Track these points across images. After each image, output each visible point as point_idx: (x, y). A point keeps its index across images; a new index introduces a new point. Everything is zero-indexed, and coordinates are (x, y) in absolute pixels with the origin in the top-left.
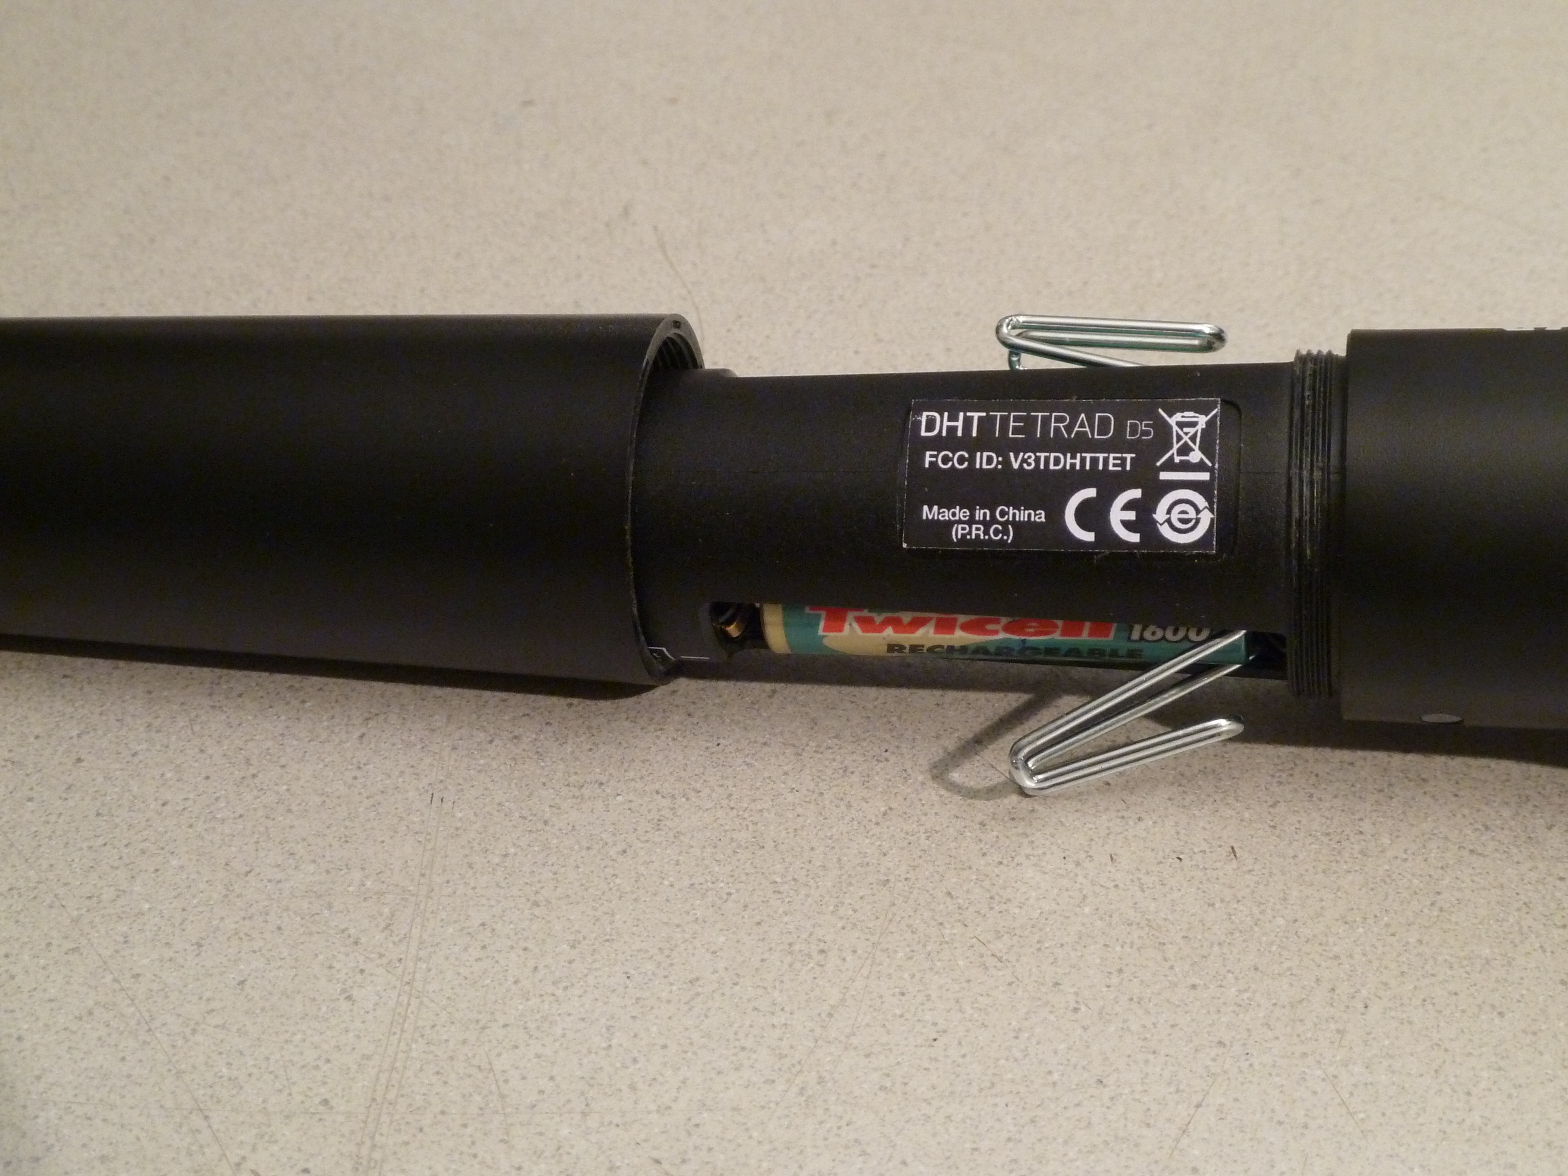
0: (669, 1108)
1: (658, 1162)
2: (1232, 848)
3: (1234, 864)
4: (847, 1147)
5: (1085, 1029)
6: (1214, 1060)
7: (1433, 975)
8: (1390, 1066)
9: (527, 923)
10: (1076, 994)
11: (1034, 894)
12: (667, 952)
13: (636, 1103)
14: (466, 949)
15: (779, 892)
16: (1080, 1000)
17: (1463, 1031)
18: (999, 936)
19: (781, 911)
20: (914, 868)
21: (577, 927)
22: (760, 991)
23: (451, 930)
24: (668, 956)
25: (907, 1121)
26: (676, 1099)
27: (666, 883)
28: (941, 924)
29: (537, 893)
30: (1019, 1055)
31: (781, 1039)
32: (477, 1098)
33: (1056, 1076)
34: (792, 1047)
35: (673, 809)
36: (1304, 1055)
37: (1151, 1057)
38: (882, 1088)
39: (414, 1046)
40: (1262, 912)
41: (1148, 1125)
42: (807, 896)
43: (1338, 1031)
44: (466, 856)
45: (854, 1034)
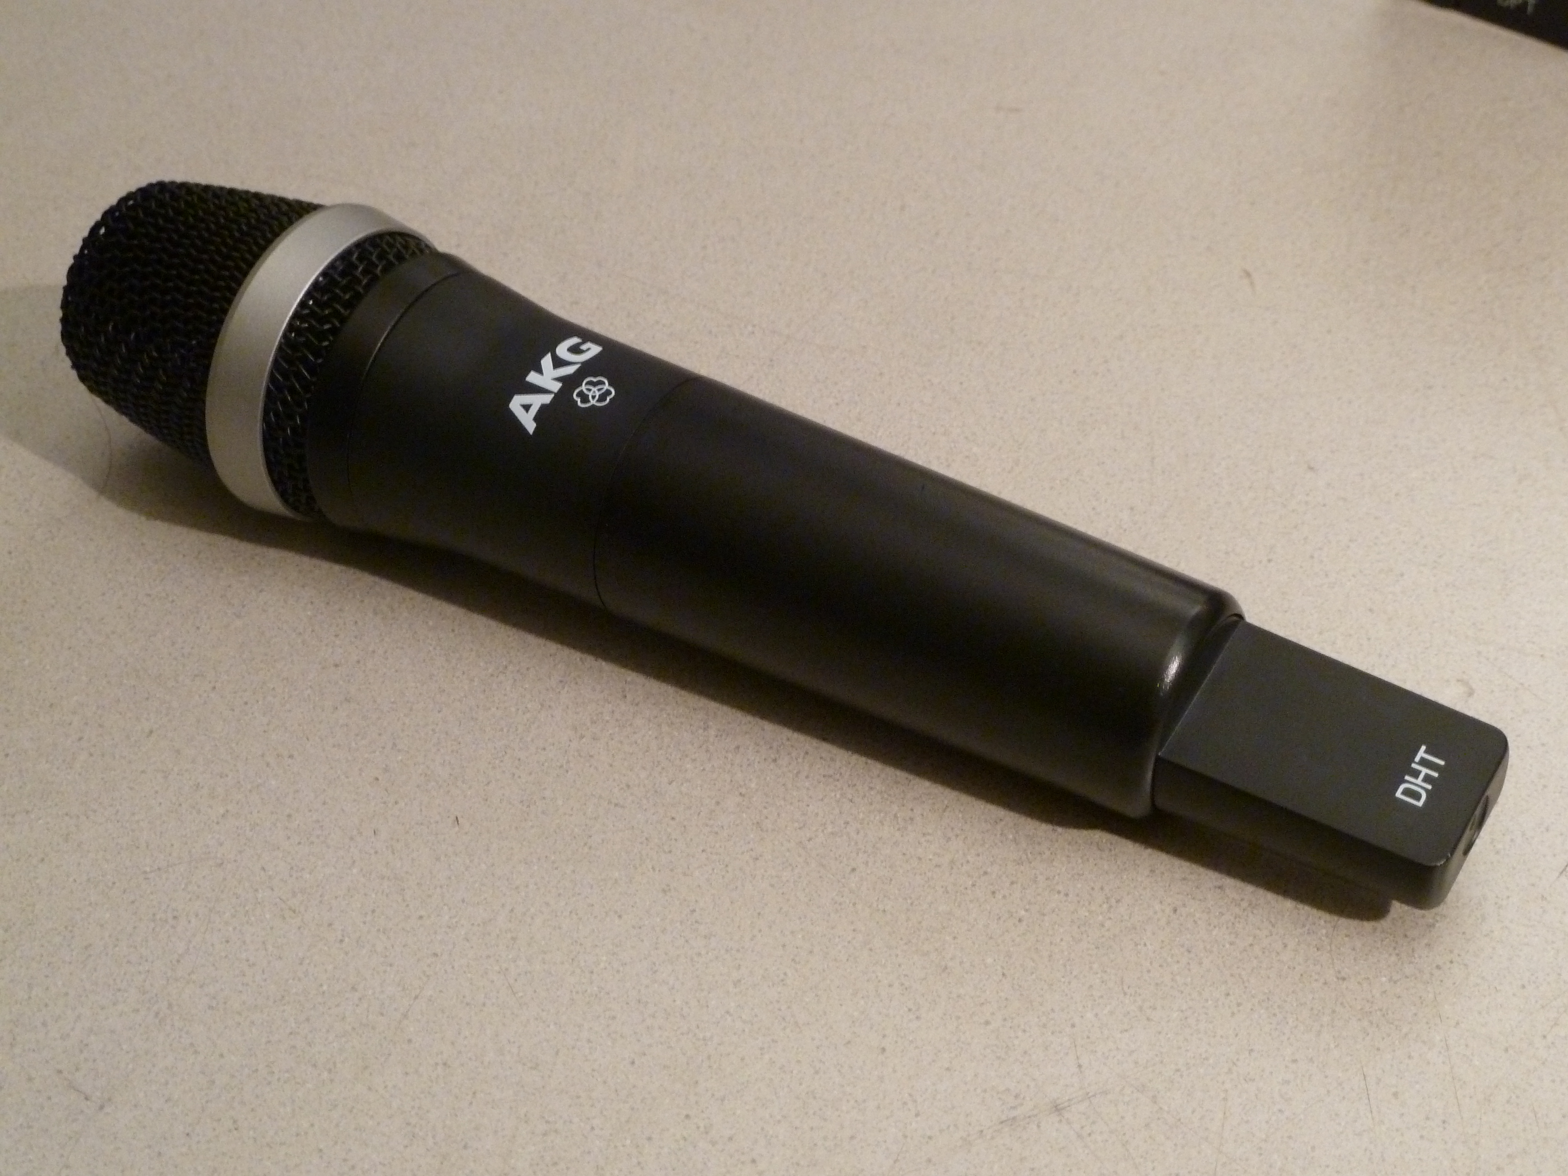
0: (68, 1035)
1: (60, 1072)
2: (457, 818)
3: (457, 829)
4: (185, 1049)
5: (346, 953)
6: (429, 966)
7: (579, 894)
8: (543, 959)
10: (343, 930)
11: (320, 863)
12: (70, 928)
13: (46, 1034)
15: (148, 879)
16: (345, 934)
17: (593, 931)
18: (294, 894)
19: (148, 892)
20: (240, 852)
22: (132, 949)
24: (71, 931)
25: (225, 1028)
26: (73, 1029)
27: (71, 879)
28: (256, 890)
30: (301, 975)
31: (145, 981)
33: (325, 988)
34: (151, 986)
35: (76, 825)
36: (488, 957)
37: (389, 969)
40: (472, 861)
41: (382, 1014)
42: (167, 879)
43: (512, 938)
45: (193, 972)
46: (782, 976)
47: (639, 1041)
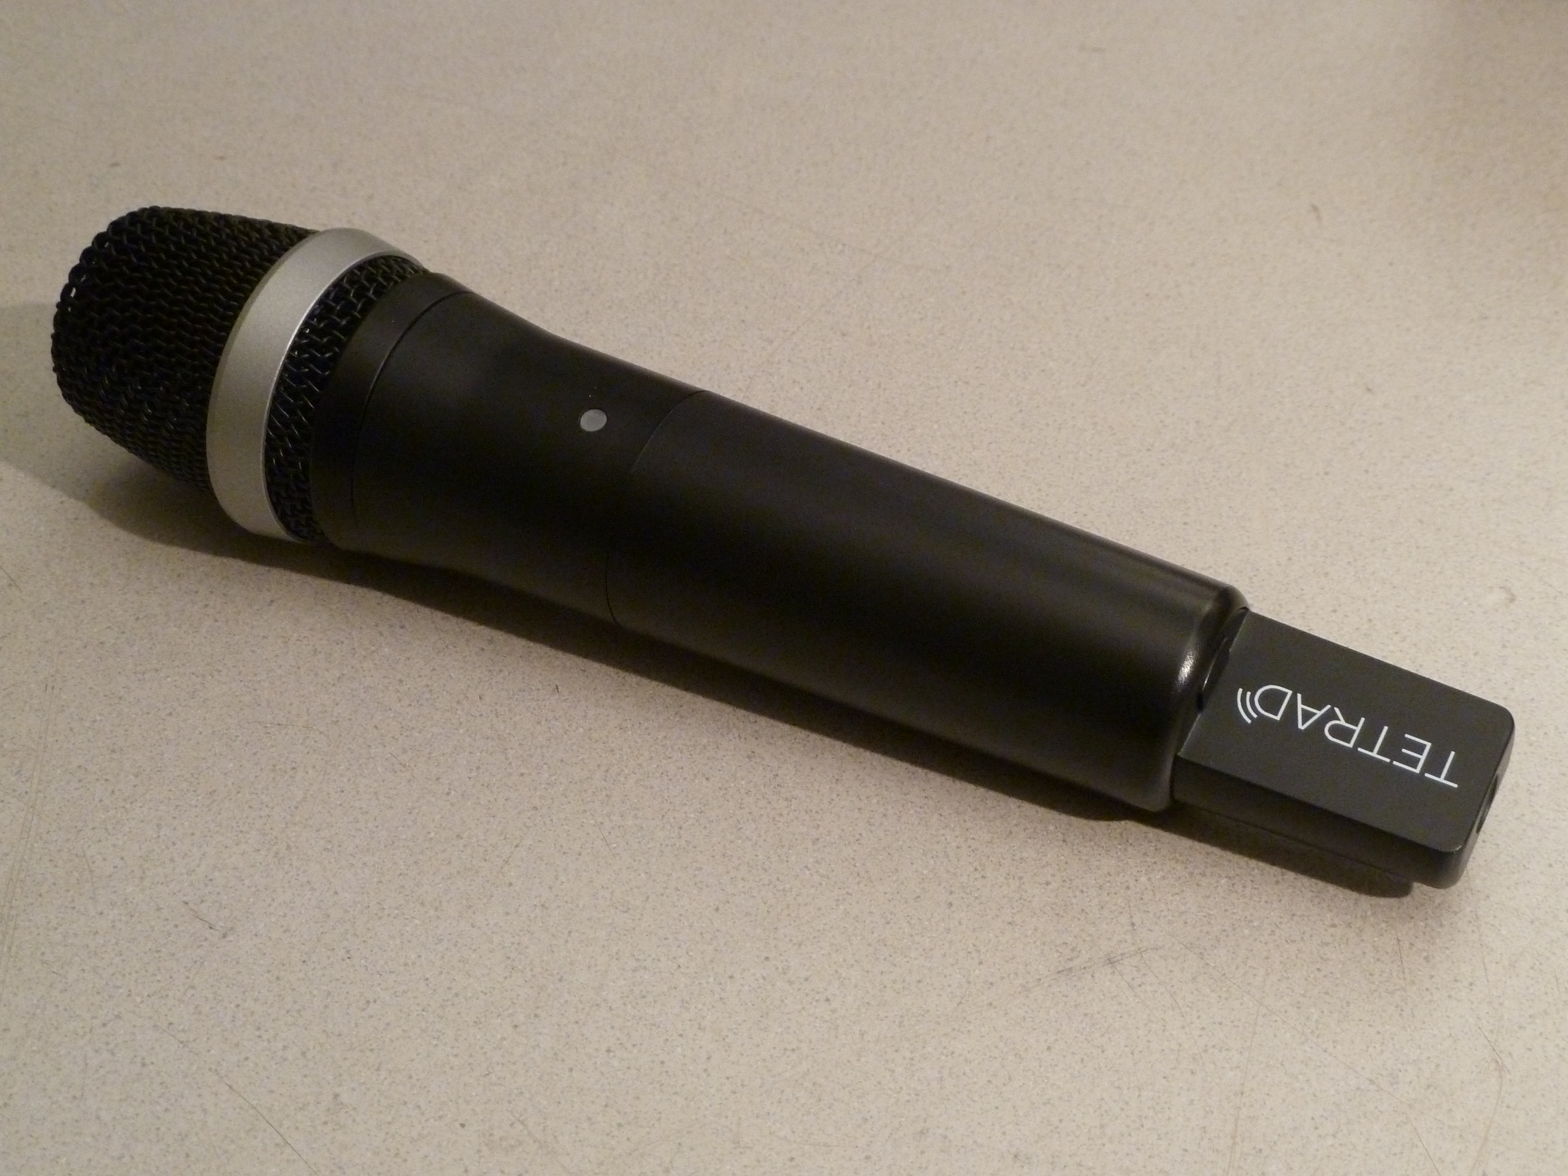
0: (194, 871)
1: (187, 903)
2: (557, 686)
3: (557, 696)
4: (302, 886)
5: (452, 805)
6: (529, 818)
7: (670, 758)
8: (636, 815)
9: (107, 764)
10: (450, 784)
11: (429, 723)
12: (195, 776)
13: (174, 869)
14: (68, 783)
15: (269, 733)
16: (452, 787)
17: (683, 791)
18: (405, 751)
19: (269, 744)
20: (355, 712)
21: (139, 764)
22: (254, 796)
23: (59, 771)
24: (196, 778)
25: (339, 868)
26: (198, 866)
27: (197, 732)
28: (369, 746)
29: (114, 744)
30: (410, 823)
31: (265, 824)
32: (76, 874)
33: (432, 835)
34: (271, 829)
35: (202, 684)
36: (585, 811)
37: (492, 819)
38: (326, 849)
39: (36, 845)
40: (570, 726)
41: (485, 860)
42: (286, 734)
43: (607, 796)
44: (69, 723)
45: (311, 818)
46: (857, 836)
47: (723, 890)
